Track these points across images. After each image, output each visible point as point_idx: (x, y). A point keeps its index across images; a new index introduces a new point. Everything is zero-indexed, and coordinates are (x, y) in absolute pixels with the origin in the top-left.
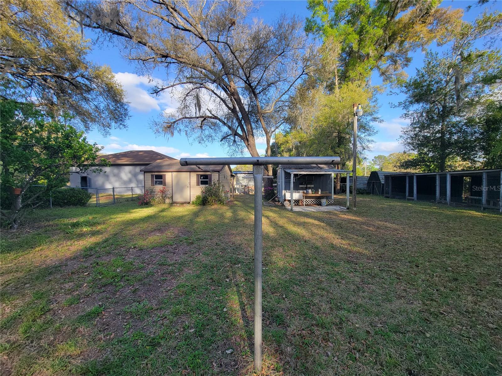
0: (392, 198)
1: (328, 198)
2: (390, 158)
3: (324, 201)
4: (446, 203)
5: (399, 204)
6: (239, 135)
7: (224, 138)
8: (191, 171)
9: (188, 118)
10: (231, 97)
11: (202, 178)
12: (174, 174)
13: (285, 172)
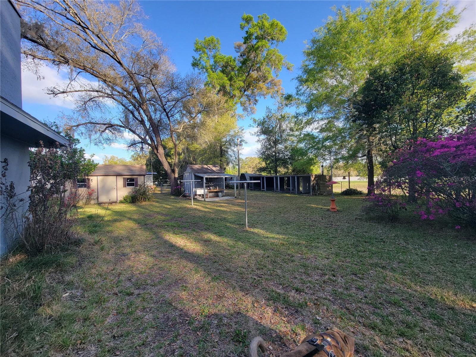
0: (254, 190)
1: (221, 192)
2: (246, 160)
3: (220, 194)
4: (278, 191)
5: (259, 193)
6: (149, 144)
7: (132, 145)
8: (118, 175)
9: (93, 123)
10: (139, 111)
11: (128, 181)
12: (100, 178)
13: (195, 175)
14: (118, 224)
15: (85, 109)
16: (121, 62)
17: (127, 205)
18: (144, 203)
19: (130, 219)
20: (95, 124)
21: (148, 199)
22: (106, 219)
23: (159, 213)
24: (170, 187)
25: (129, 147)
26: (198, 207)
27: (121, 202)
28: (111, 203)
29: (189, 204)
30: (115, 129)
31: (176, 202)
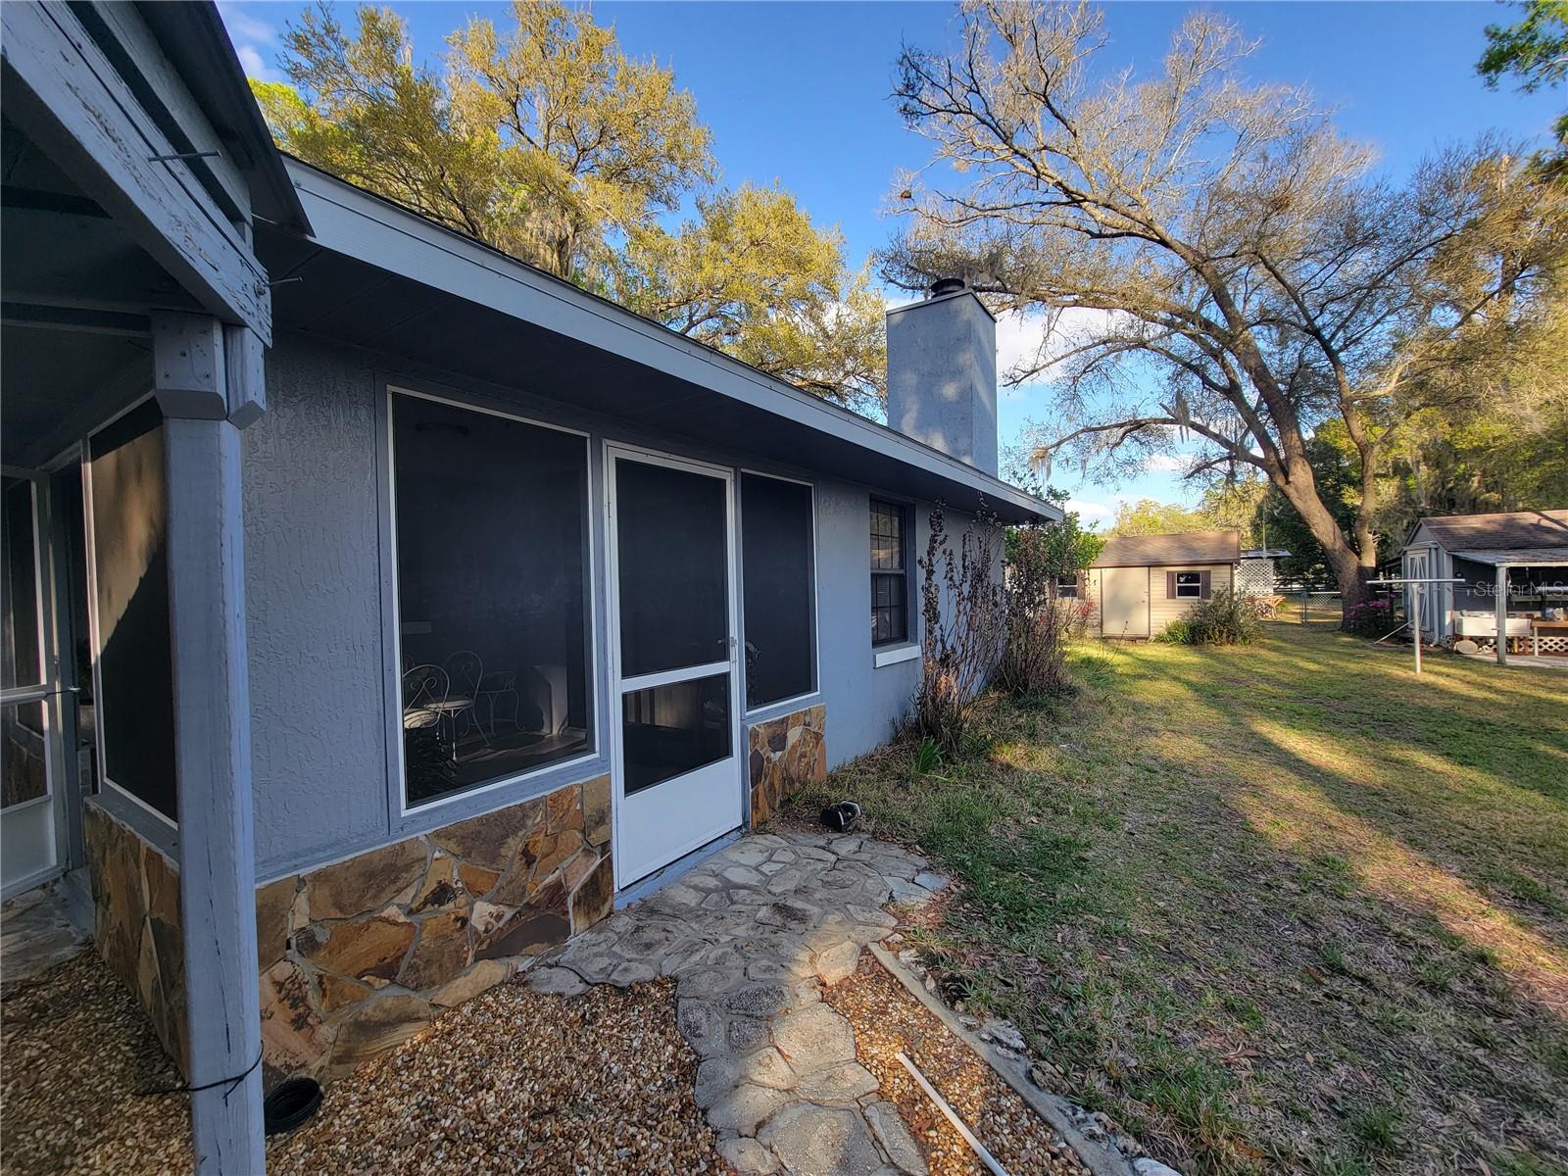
6: (1255, 461)
7: (1198, 470)
8: (1153, 565)
9: (1094, 430)
10: (1223, 359)
11: (1182, 579)
12: (1108, 573)
13: (1456, 559)
14: (1143, 683)
15: (1075, 396)
16: (1168, 239)
17: (1175, 649)
18: (1227, 649)
19: (1176, 679)
20: (1099, 429)
21: (1244, 638)
22: (1120, 670)
23: (1267, 679)
24: (1339, 603)
25: (1189, 476)
26: (1441, 681)
27: (1160, 640)
28: (1134, 640)
29: (1405, 667)
30: (1149, 433)
31: (1352, 655)
